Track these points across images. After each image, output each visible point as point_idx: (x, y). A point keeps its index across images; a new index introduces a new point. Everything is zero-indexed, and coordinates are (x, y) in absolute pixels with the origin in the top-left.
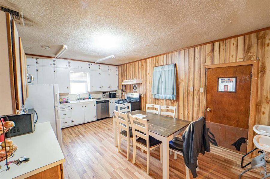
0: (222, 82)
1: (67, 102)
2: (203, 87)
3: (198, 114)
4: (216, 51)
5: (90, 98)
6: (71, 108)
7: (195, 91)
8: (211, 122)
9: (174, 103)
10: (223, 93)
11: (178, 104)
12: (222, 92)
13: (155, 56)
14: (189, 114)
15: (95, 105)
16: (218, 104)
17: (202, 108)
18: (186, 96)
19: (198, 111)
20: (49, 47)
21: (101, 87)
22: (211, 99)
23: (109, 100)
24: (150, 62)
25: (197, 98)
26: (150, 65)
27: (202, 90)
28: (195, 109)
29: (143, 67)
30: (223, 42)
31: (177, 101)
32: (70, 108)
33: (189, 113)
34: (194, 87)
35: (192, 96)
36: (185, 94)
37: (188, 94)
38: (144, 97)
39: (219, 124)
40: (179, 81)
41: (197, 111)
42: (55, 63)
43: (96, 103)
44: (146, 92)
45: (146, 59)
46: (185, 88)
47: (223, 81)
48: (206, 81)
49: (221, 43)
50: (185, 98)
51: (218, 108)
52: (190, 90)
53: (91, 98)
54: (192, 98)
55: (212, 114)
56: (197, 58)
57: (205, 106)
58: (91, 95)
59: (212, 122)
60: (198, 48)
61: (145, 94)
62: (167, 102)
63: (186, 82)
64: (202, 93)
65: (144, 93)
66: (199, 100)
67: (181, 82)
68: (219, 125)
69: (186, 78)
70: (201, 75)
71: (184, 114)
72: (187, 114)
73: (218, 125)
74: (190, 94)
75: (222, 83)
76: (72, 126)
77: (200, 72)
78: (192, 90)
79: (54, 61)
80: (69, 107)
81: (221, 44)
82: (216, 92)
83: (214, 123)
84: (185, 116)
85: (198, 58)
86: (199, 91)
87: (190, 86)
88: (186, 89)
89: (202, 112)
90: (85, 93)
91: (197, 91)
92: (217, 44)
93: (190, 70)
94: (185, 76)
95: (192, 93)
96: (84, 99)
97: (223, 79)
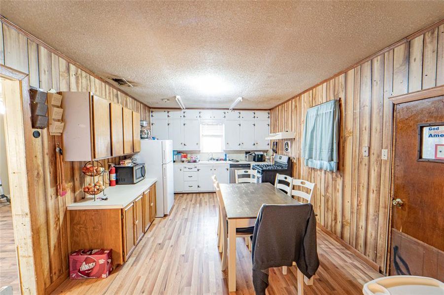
0: (431, 136)
1: (195, 162)
2: (386, 148)
3: (377, 210)
4: (415, 60)
5: (225, 160)
6: (198, 170)
7: (372, 156)
8: (403, 234)
9: (337, 179)
10: (432, 164)
11: (343, 182)
12: (429, 161)
13: (312, 89)
14: (361, 206)
15: (228, 170)
16: (419, 192)
17: (385, 197)
18: (357, 165)
19: (378, 202)
20: (168, 100)
21: (241, 144)
22: (405, 176)
23: (250, 164)
24: (305, 99)
25: (376, 171)
26: (306, 105)
27: (385, 154)
28: (372, 196)
29: (297, 111)
30: (433, 33)
31: (341, 176)
32: (196, 169)
33: (361, 203)
34: (369, 148)
35: (367, 167)
36: (355, 161)
37: (360, 163)
38: (297, 164)
39: (421, 242)
40: (345, 133)
41: (376, 202)
42: (185, 114)
43: (229, 166)
44: (299, 155)
45: (300, 95)
46: (354, 148)
47: (433, 132)
48: (394, 134)
49: (427, 37)
50: (354, 170)
51: (419, 202)
52: (364, 155)
53: (228, 159)
54: (366, 171)
55: (405, 213)
56: (377, 83)
57: (392, 192)
58: (227, 156)
59: (406, 235)
60: (377, 61)
61: (299, 158)
62: (327, 175)
63: (356, 136)
64: (386, 161)
65: (297, 157)
66: (379, 176)
67: (348, 137)
68: (422, 246)
69: (356, 127)
70: (384, 121)
71: (352, 205)
72: (358, 206)
73: (419, 244)
74: (363, 163)
75: (431, 139)
76: (198, 192)
77: (381, 114)
78: (367, 154)
79: (184, 113)
80: (196, 167)
81: (428, 40)
82: (416, 162)
83: (409, 237)
84: (353, 208)
85: (379, 82)
86: (379, 156)
87: (363, 145)
88: (355, 151)
89: (384, 206)
90: (220, 152)
91: (375, 156)
92: (417, 42)
93: (364, 109)
94: (355, 123)
95: (366, 160)
96: (217, 160)
97: (433, 127)
